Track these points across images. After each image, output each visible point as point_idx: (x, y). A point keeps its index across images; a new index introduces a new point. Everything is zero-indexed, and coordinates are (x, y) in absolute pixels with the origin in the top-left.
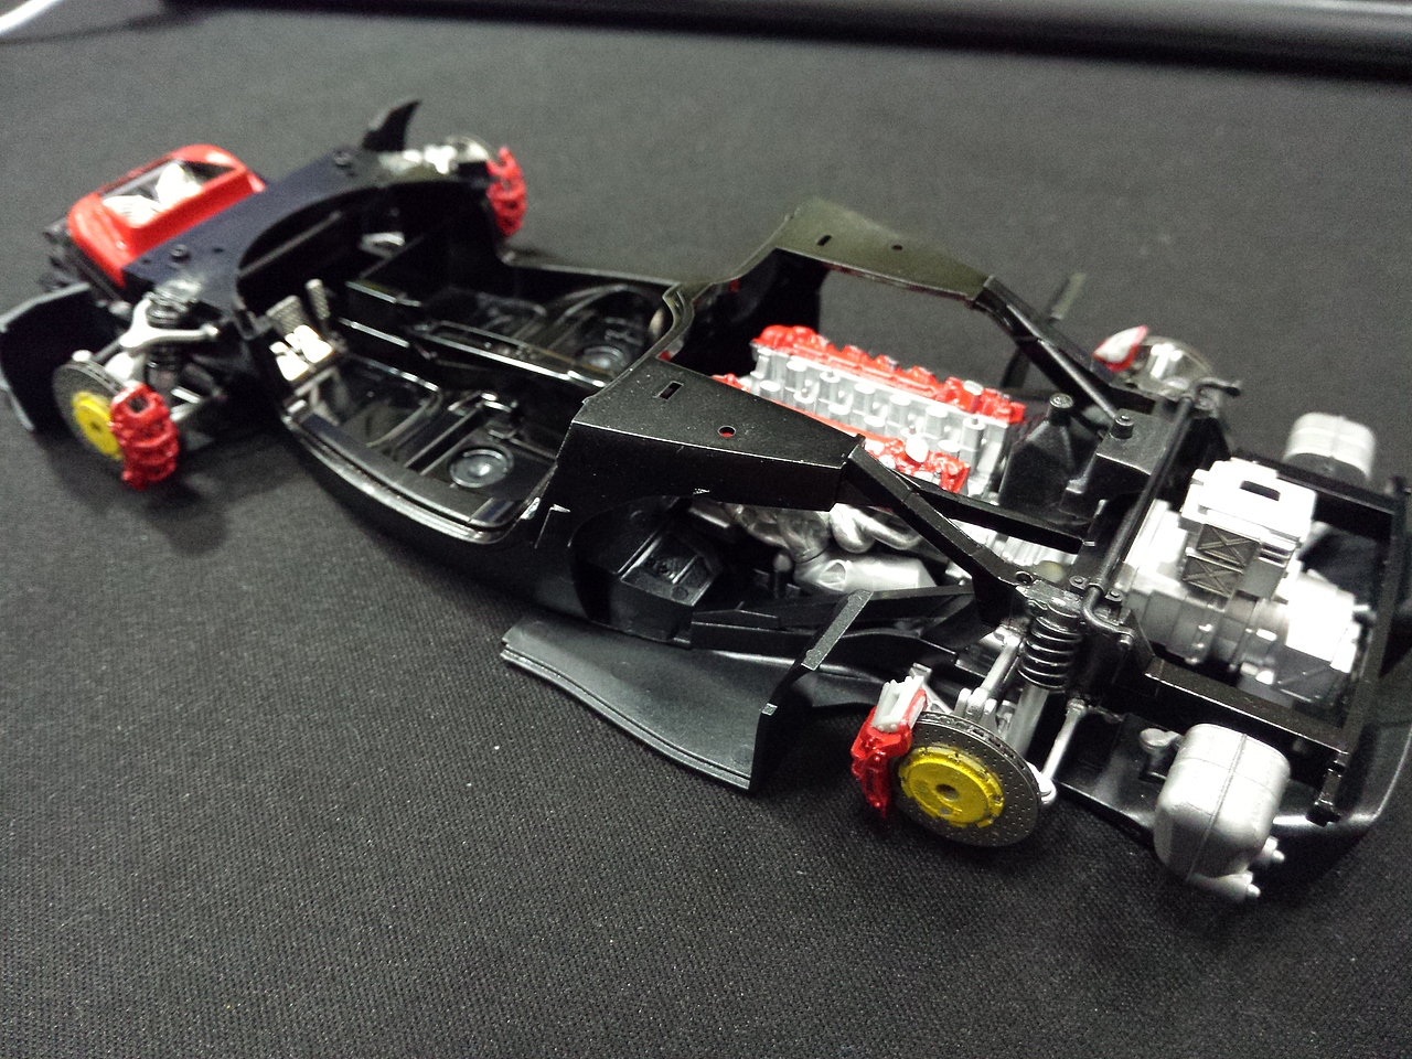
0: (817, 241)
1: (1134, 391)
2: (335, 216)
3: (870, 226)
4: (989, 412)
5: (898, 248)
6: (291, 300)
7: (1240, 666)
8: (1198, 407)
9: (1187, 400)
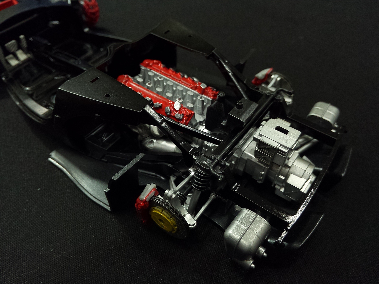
0: (164, 32)
1: (257, 91)
2: (35, 15)
3: (184, 28)
4: (207, 94)
5: (190, 36)
6: (13, 41)
7: (275, 185)
8: (276, 98)
9: (272, 96)
